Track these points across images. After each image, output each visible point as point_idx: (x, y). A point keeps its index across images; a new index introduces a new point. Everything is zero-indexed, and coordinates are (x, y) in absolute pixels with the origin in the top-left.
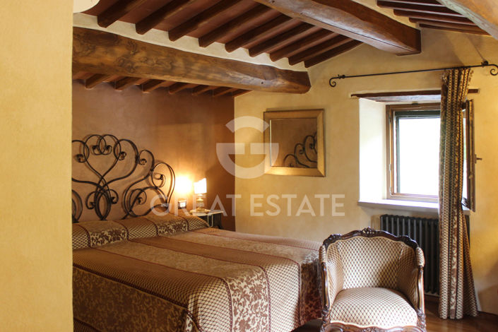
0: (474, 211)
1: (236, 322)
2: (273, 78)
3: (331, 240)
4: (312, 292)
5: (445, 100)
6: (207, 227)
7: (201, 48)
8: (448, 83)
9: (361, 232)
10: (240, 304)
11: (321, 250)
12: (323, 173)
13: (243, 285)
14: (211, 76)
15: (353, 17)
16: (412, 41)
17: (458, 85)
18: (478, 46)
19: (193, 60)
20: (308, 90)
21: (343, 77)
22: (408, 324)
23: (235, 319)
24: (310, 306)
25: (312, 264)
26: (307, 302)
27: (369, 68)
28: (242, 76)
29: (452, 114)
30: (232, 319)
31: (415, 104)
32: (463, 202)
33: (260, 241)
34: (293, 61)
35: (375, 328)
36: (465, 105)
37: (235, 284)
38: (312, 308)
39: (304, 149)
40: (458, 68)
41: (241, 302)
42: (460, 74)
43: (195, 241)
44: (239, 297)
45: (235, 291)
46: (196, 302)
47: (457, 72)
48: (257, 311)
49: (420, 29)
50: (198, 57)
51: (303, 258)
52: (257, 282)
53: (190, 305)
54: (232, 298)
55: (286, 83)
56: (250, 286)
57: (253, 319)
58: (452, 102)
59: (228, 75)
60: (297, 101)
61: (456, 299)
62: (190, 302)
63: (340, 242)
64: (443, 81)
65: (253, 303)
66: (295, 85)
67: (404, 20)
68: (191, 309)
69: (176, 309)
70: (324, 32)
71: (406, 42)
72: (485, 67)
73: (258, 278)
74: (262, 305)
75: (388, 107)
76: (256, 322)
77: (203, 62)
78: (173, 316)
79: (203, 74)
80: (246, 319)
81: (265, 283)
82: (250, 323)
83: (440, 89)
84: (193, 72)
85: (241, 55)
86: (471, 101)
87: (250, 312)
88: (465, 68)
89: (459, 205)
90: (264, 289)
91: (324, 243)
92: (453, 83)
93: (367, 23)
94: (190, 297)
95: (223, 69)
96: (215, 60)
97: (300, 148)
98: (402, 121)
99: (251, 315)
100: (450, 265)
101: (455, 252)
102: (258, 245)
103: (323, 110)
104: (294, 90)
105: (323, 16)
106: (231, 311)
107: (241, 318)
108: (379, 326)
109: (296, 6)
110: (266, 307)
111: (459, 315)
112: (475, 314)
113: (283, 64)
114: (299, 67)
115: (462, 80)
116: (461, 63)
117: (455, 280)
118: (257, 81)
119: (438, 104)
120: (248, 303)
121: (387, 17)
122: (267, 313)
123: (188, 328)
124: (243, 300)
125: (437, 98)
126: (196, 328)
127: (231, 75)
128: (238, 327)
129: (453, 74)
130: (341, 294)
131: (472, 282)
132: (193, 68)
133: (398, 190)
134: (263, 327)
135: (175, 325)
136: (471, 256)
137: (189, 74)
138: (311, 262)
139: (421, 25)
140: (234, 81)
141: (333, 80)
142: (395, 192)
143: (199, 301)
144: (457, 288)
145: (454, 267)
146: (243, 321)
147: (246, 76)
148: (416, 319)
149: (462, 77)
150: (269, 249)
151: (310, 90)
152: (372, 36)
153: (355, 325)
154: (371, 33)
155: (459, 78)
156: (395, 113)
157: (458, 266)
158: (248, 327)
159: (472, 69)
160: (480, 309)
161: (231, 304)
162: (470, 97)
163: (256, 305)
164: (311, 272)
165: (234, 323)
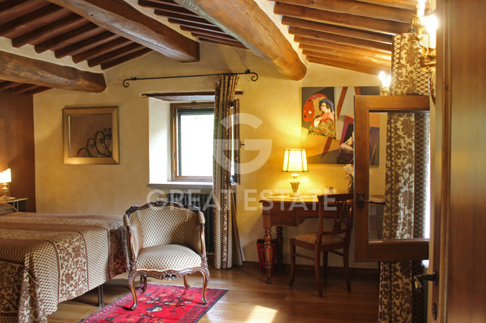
0: (240, 184)
1: (63, 275)
2: (75, 78)
3: (131, 210)
4: (118, 252)
5: (218, 100)
6: (15, 211)
7: (14, 48)
8: (220, 86)
9: (155, 203)
10: (65, 260)
11: (124, 218)
12: (117, 161)
13: (66, 245)
14: (23, 74)
15: (151, 30)
16: (193, 50)
17: (228, 87)
18: (243, 58)
19: (8, 59)
20: (104, 90)
21: (135, 79)
22: (195, 266)
23: (62, 272)
24: (117, 264)
25: (117, 230)
26: (115, 261)
27: (157, 72)
28: (49, 75)
29: (223, 110)
30: (59, 272)
31: (194, 103)
32: (231, 178)
33: (69, 217)
34: (91, 64)
35: (171, 270)
36: (232, 104)
37: (61, 245)
38: (119, 265)
39: (95, 143)
40: (228, 74)
41: (66, 258)
42: (229, 79)
43: (9, 221)
44: (64, 255)
45: (61, 250)
46: (31, 259)
47: (227, 78)
48: (78, 266)
49: (199, 41)
50: (12, 56)
51: (110, 225)
52: (77, 244)
53: (26, 262)
54: (59, 255)
55: (86, 83)
56: (72, 246)
57: (76, 273)
58: (223, 101)
59: (37, 74)
60: (93, 99)
61: (227, 253)
62: (26, 259)
63: (139, 212)
64: (217, 84)
65: (75, 260)
66: (94, 85)
67: (188, 34)
68: (27, 264)
69: (12, 267)
70: (122, 39)
71: (188, 52)
72: (248, 75)
73: (78, 240)
74: (81, 262)
75: (171, 105)
76: (78, 275)
77: (17, 61)
78: (9, 273)
79: (16, 72)
80: (70, 272)
81: (82, 244)
82: (73, 275)
83: (214, 90)
84: (8, 70)
85: (48, 56)
86: (238, 100)
87: (73, 267)
88: (233, 74)
89: (228, 182)
90: (83, 249)
91: (127, 213)
92: (224, 86)
93: (161, 36)
94: (26, 255)
95: (34, 68)
96: (27, 60)
97: (92, 142)
98: (183, 117)
99: (74, 269)
100: (222, 228)
101: (225, 217)
102: (69, 220)
103: (117, 107)
104: (92, 89)
105: (128, 29)
106: (59, 266)
107: (67, 272)
108: (174, 269)
109: (109, 20)
110: (84, 263)
111: (230, 265)
112: (241, 263)
113: (83, 66)
114: (97, 69)
115: (231, 84)
116: (229, 70)
117: (226, 239)
118: (62, 80)
119: (212, 103)
120: (71, 259)
121: (174, 31)
122: (85, 268)
123: (25, 280)
124: (67, 257)
125: (212, 98)
126: (32, 279)
127: (40, 73)
128: (64, 279)
129: (224, 79)
130: (141, 251)
131: (239, 239)
132: (8, 66)
133: (180, 173)
134: (83, 279)
135: (12, 281)
136: (237, 220)
137: (4, 72)
138: (117, 228)
139: (200, 39)
140: (42, 80)
141: (126, 82)
142: (178, 175)
143: (34, 258)
144: (227, 245)
145: (225, 229)
146: (68, 274)
147: (53, 75)
148: (200, 262)
149: (231, 81)
150: (79, 222)
151: (106, 90)
152: (163, 46)
153: (156, 270)
154: (163, 44)
155: (229, 82)
156: (177, 111)
157: (228, 228)
158: (72, 279)
159: (238, 75)
160: (244, 260)
161: (58, 260)
162: (236, 97)
163: (77, 262)
164: (117, 236)
165: (61, 275)
